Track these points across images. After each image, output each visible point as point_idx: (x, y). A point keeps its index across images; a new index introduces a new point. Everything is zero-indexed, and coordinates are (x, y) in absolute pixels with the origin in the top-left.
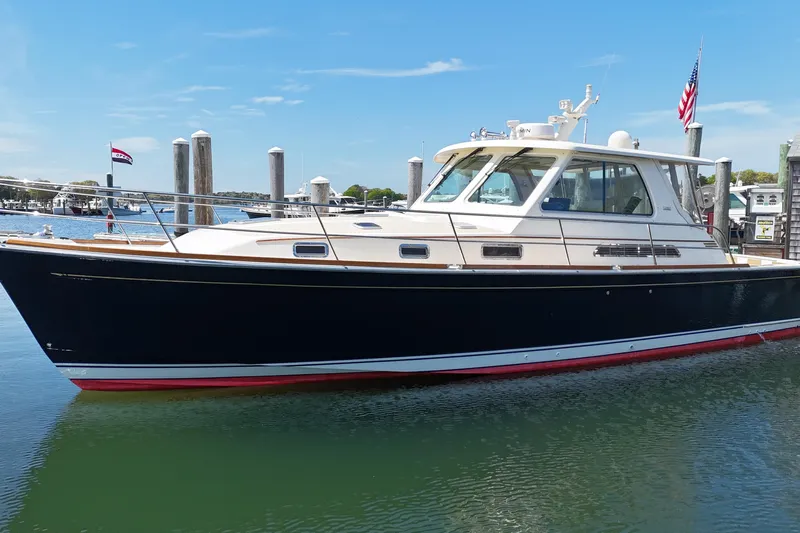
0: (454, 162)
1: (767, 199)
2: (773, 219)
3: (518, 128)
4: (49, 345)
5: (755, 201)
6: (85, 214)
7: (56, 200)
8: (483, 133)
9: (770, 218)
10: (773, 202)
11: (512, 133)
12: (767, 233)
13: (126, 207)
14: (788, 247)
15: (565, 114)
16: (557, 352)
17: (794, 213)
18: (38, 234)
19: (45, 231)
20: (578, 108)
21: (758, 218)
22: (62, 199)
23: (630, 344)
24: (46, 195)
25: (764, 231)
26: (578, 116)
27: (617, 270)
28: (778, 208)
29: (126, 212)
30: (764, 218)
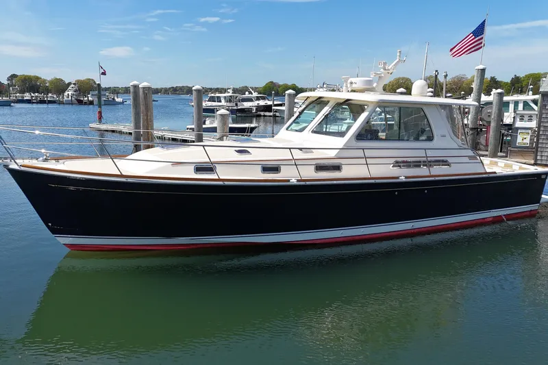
0: (307, 103)
1: (526, 118)
2: (530, 131)
3: (349, 81)
4: (50, 224)
5: (518, 119)
6: (85, 103)
7: (66, 94)
8: (325, 86)
9: (527, 131)
10: (530, 120)
11: (345, 85)
12: (525, 141)
13: (114, 99)
14: (537, 151)
15: (382, 70)
16: (362, 230)
17: (542, 129)
18: (41, 159)
19: (45, 157)
20: (391, 66)
21: (519, 131)
22: (70, 93)
23: (412, 224)
24: (60, 87)
25: (523, 139)
26: (390, 72)
27: (402, 179)
28: (533, 124)
29: (112, 103)
30: (524, 131)
